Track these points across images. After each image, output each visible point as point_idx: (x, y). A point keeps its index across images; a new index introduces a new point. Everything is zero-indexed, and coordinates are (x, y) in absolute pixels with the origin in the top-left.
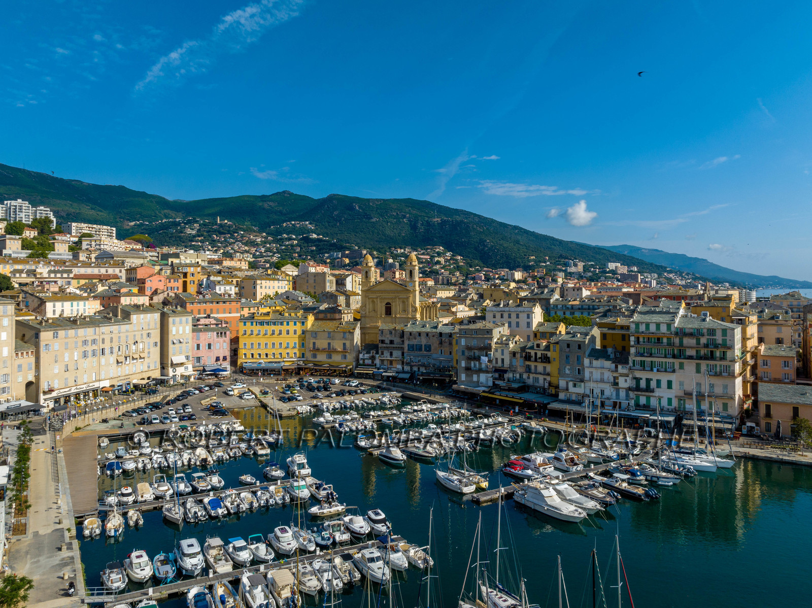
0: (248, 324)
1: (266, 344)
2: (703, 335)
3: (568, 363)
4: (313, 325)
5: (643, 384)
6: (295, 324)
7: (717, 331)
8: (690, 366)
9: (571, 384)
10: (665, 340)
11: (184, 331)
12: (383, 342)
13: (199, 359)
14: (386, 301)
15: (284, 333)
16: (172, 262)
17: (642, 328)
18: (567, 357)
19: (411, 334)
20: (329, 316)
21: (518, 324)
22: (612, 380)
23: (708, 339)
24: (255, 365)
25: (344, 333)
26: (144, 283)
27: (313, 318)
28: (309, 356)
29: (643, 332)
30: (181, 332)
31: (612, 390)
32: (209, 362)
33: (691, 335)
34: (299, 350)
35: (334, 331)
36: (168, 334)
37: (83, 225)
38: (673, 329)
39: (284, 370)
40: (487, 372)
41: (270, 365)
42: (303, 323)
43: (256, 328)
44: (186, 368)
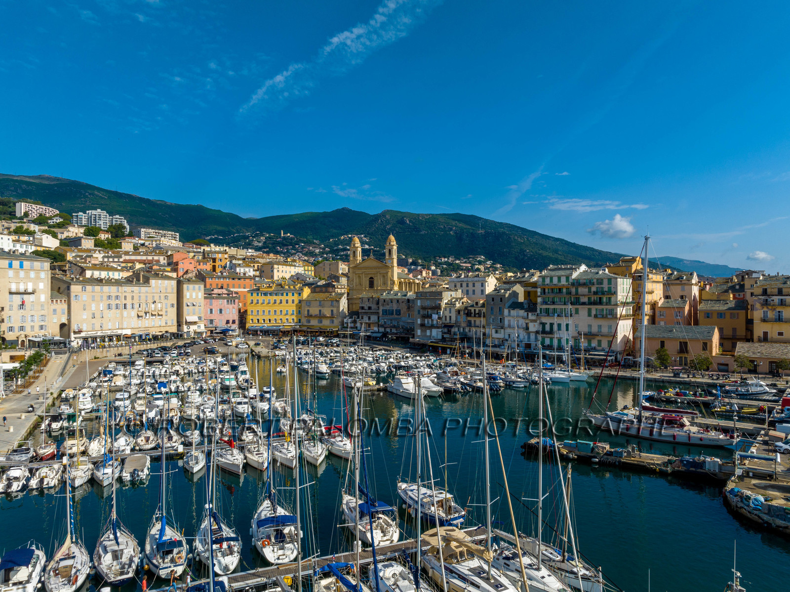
0: (254, 295)
1: (269, 311)
2: (593, 284)
3: (492, 314)
4: (308, 296)
5: (547, 328)
6: (293, 295)
7: (604, 280)
8: (583, 310)
9: (494, 331)
10: (564, 290)
11: (197, 296)
12: (363, 308)
13: (211, 321)
14: (370, 276)
15: (284, 302)
16: (204, 250)
17: (548, 281)
18: (492, 309)
19: (384, 301)
20: (324, 289)
21: (474, 291)
22: (524, 326)
23: (597, 288)
24: (259, 328)
25: (332, 301)
26: (177, 265)
27: (309, 291)
28: (304, 321)
29: (547, 284)
30: (194, 297)
31: (525, 334)
32: (221, 324)
33: (584, 285)
34: (296, 316)
35: (324, 300)
36: (183, 298)
37: (150, 230)
38: (570, 281)
39: (282, 332)
40: (438, 327)
41: (271, 328)
42: (300, 294)
43: (261, 298)
44: (199, 327)
